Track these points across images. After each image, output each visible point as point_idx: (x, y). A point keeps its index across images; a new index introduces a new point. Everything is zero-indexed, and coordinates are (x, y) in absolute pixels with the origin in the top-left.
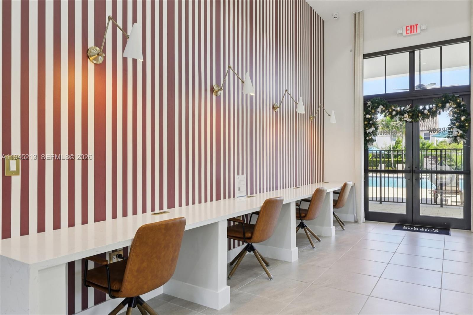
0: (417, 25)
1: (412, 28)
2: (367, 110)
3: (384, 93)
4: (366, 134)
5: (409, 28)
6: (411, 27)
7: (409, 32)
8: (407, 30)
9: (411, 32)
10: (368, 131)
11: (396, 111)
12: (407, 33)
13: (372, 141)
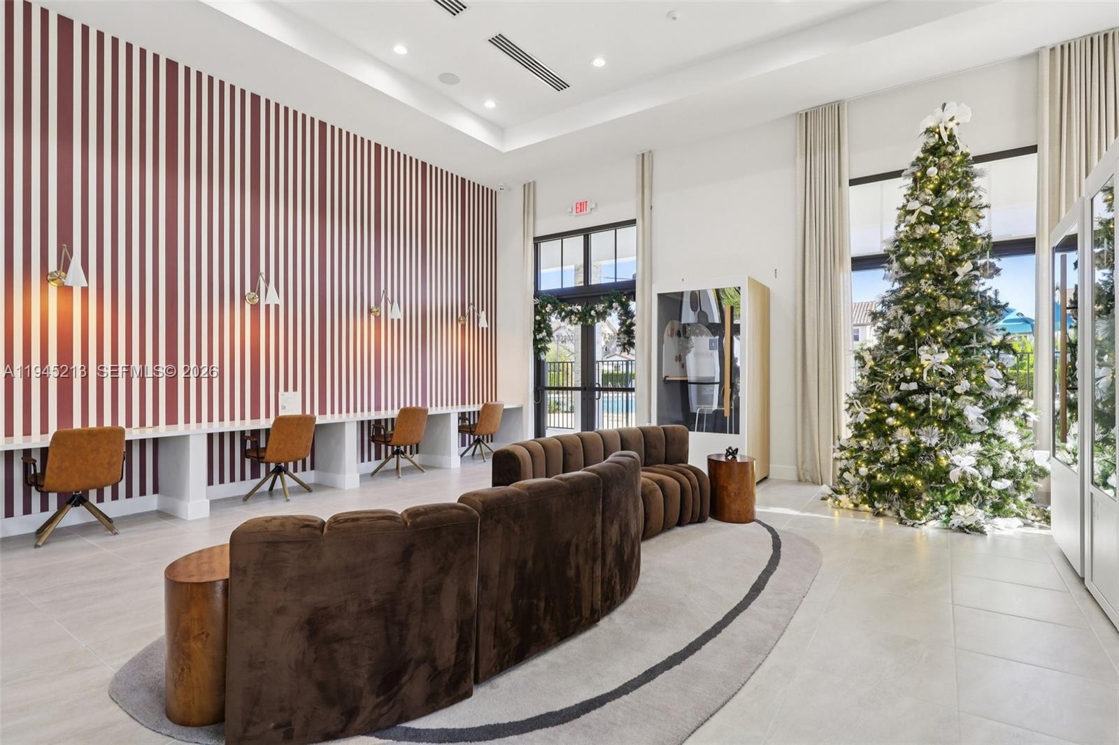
0: (586, 202)
1: (581, 207)
2: (537, 310)
3: (560, 287)
4: (536, 341)
5: (579, 205)
6: (581, 204)
7: (579, 210)
8: (577, 208)
9: (581, 211)
10: (538, 337)
11: (566, 312)
12: (577, 212)
13: (545, 349)
